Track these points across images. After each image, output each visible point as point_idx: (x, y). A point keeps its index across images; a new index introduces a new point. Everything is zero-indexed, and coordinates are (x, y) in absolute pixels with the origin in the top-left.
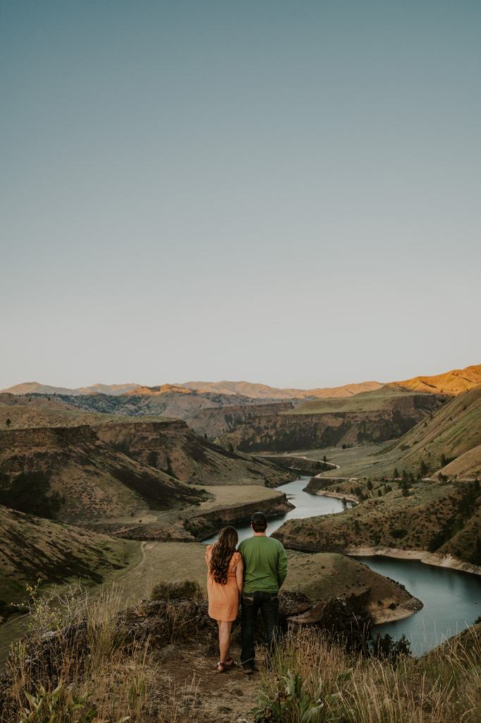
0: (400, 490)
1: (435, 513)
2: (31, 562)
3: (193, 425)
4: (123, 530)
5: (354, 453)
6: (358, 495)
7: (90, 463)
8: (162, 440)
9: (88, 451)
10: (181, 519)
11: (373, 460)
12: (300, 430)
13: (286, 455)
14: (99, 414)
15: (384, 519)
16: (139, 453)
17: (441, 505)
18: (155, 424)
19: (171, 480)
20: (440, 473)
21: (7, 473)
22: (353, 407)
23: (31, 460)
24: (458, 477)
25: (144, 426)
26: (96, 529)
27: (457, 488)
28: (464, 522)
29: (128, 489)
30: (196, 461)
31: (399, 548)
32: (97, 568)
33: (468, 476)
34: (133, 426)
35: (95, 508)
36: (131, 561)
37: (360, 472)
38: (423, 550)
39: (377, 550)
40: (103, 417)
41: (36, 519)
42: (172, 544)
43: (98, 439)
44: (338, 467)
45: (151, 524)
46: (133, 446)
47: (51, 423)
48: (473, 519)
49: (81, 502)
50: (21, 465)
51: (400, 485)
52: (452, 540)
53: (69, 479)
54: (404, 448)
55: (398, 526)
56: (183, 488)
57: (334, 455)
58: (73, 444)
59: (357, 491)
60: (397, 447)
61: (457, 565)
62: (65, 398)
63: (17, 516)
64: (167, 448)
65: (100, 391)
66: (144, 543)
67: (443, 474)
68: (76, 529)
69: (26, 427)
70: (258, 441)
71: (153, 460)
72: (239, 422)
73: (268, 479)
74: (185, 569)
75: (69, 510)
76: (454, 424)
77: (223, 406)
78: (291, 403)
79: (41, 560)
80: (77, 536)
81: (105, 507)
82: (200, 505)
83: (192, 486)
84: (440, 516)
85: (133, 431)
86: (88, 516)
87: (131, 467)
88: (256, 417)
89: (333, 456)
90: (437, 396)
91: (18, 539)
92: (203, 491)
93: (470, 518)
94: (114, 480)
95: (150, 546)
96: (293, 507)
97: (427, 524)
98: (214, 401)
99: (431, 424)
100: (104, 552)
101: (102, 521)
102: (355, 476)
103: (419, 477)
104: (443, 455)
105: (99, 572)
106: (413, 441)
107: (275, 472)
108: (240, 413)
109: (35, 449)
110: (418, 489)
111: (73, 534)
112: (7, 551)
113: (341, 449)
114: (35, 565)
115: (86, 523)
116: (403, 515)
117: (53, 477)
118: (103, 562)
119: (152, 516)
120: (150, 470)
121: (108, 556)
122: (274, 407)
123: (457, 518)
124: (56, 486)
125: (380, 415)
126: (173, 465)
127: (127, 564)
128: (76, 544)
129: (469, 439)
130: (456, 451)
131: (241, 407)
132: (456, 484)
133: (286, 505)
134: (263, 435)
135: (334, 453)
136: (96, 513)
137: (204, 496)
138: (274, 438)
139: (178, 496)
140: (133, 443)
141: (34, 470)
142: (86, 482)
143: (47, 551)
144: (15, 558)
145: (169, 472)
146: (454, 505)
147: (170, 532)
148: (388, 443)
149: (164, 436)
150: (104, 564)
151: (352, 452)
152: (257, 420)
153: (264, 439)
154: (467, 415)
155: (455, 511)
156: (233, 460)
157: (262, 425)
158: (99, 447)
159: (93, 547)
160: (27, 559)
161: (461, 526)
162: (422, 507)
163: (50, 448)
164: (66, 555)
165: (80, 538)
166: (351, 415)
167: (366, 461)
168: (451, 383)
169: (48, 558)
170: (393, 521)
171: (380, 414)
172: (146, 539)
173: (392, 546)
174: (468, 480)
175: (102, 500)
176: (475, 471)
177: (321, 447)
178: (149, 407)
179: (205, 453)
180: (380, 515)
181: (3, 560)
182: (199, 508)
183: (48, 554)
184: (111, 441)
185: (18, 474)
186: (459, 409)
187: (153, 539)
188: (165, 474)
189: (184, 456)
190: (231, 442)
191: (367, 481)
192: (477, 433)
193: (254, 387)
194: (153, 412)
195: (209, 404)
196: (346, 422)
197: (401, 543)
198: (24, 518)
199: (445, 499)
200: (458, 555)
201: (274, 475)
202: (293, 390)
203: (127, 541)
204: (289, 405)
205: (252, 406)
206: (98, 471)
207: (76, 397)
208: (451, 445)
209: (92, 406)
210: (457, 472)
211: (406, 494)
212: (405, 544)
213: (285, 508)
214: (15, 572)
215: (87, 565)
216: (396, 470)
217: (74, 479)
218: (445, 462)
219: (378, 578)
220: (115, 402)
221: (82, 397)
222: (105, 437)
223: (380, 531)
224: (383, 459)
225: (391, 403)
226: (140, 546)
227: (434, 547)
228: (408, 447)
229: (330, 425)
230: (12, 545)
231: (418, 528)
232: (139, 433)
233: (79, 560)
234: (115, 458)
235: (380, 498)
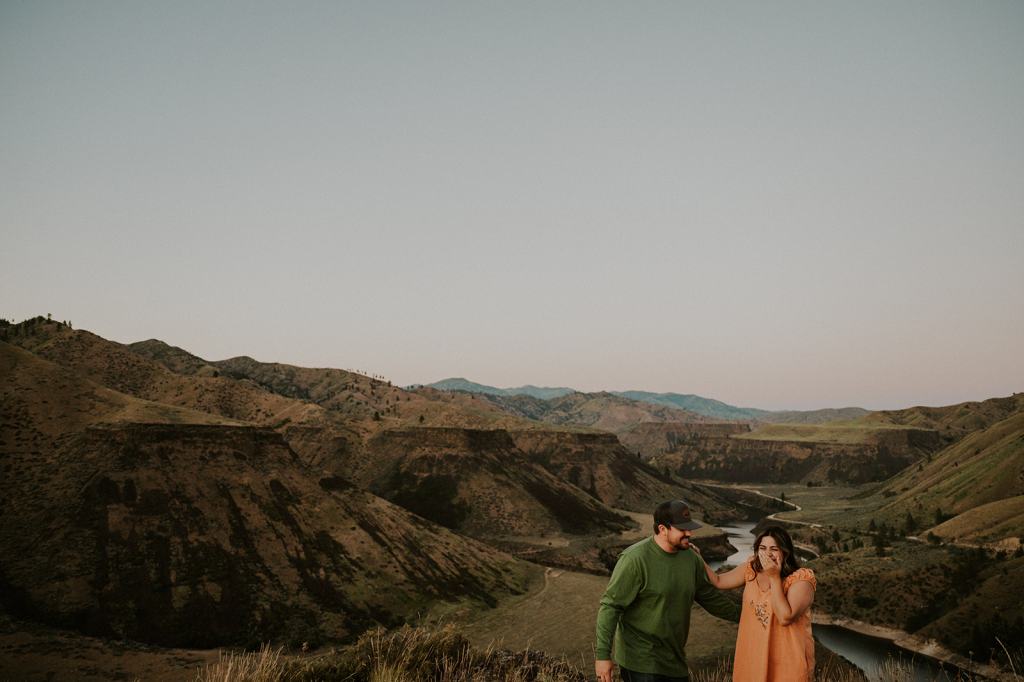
0: (874, 548)
1: (919, 583)
2: (423, 573)
4: (530, 551)
5: (820, 494)
6: (819, 546)
7: (503, 472)
8: (588, 455)
10: (596, 547)
11: (846, 505)
12: (755, 458)
13: (735, 486)
15: (848, 581)
16: (559, 467)
17: (928, 574)
18: (580, 436)
19: (591, 501)
20: (931, 533)
21: (416, 474)
22: (826, 437)
23: (440, 462)
24: (956, 541)
25: (568, 436)
26: (502, 546)
27: (953, 555)
28: (959, 600)
29: (540, 506)
30: (624, 482)
31: (864, 621)
32: (492, 590)
33: (970, 541)
34: (556, 435)
35: (502, 523)
36: (531, 587)
37: (826, 518)
38: (898, 628)
39: (835, 619)
40: (525, 423)
41: (435, 527)
42: (581, 575)
43: (514, 446)
44: (799, 509)
45: (561, 548)
46: (554, 458)
47: (469, 423)
48: (972, 598)
49: (488, 514)
50: (430, 466)
51: (875, 540)
52: (938, 621)
53: (477, 487)
54: (888, 494)
55: (865, 593)
56: (606, 512)
57: (796, 493)
58: (487, 449)
59: (819, 542)
60: (880, 492)
61: (943, 655)
62: (491, 398)
63: (415, 521)
64: (591, 463)
65: (529, 393)
66: (550, 569)
67: (936, 533)
68: (476, 543)
69: (439, 426)
70: (703, 466)
71: (574, 476)
72: (682, 442)
73: (708, 512)
74: (590, 607)
75: (474, 521)
76: (959, 471)
77: (667, 422)
78: (748, 426)
79: (434, 573)
80: (476, 551)
81: (513, 522)
82: (621, 534)
83: (616, 511)
84: (924, 587)
85: (555, 441)
86: (495, 530)
87: (547, 481)
88: (702, 438)
89: (794, 495)
90: (942, 433)
91: (413, 546)
92: (628, 518)
93: (967, 597)
94: (526, 493)
95: (555, 574)
96: (735, 551)
97: (906, 595)
98: (656, 414)
99: (929, 468)
100: (503, 573)
101: (508, 538)
102: (819, 522)
103: (903, 534)
104: (939, 510)
105: (493, 595)
106: (900, 487)
107: (719, 506)
108: (685, 431)
109: (446, 451)
110: (898, 550)
111: (472, 548)
112: (400, 558)
113: (806, 487)
114: (426, 576)
115: (490, 538)
116: (874, 579)
117: (462, 483)
118: (500, 585)
119: (563, 539)
120: (569, 487)
121: (507, 578)
122: (727, 428)
123: (950, 593)
124: (465, 492)
125: (860, 451)
126: (596, 483)
127: (527, 590)
128: (473, 560)
129: (978, 493)
130: (958, 507)
131: (687, 425)
132: (952, 549)
133: (726, 546)
134: (709, 459)
135: (796, 490)
136: (503, 528)
137: (628, 523)
138: (722, 465)
139: (597, 520)
140: (554, 454)
141: (443, 473)
142: (496, 493)
143: (442, 563)
144: (409, 567)
145: (592, 492)
146: (946, 575)
147: (582, 560)
148: (868, 486)
149: (590, 449)
150: (500, 587)
151: (819, 492)
152: (703, 442)
153: (709, 465)
154: (978, 461)
155: (948, 584)
156: (667, 486)
157: (708, 448)
158: (514, 455)
159: (494, 566)
160: (419, 569)
161: (955, 605)
162: (901, 572)
163: (461, 451)
164: (460, 570)
165: (480, 555)
166: (822, 447)
167: (835, 506)
168: (962, 418)
169: (442, 572)
170: (860, 585)
171: (861, 448)
172: (553, 565)
173: (856, 616)
174: (970, 546)
175: (511, 515)
176: (982, 535)
177: (781, 482)
178: (581, 416)
179: (636, 474)
180: (843, 575)
181: (395, 567)
182: (619, 537)
183: (443, 567)
184: (530, 451)
185: (426, 475)
186: (969, 452)
187: (562, 566)
188: (586, 494)
189: (611, 475)
190: (671, 464)
191: (833, 530)
192: (990, 487)
193: (706, 401)
194: (585, 421)
195: (649, 419)
196: (815, 454)
197: (868, 615)
198: (422, 523)
199: (934, 567)
200: (945, 642)
201: (717, 509)
202: (754, 410)
203: (531, 564)
204: (745, 427)
205: (700, 425)
206: (510, 482)
207: (502, 398)
208: (951, 498)
209: (518, 409)
210: (956, 534)
211: (881, 553)
212: (873, 617)
213: (725, 550)
214: (406, 581)
215: (483, 586)
216: (872, 523)
217: (483, 488)
218: (941, 518)
220: (545, 406)
221: (510, 398)
222: (524, 445)
223: (841, 596)
224: (858, 505)
225: (876, 436)
226: (544, 571)
227: (912, 627)
228: (894, 494)
229: (794, 455)
230: (406, 552)
231: (892, 599)
232: (562, 444)
233: (475, 579)
234: (531, 470)
235: (846, 554)
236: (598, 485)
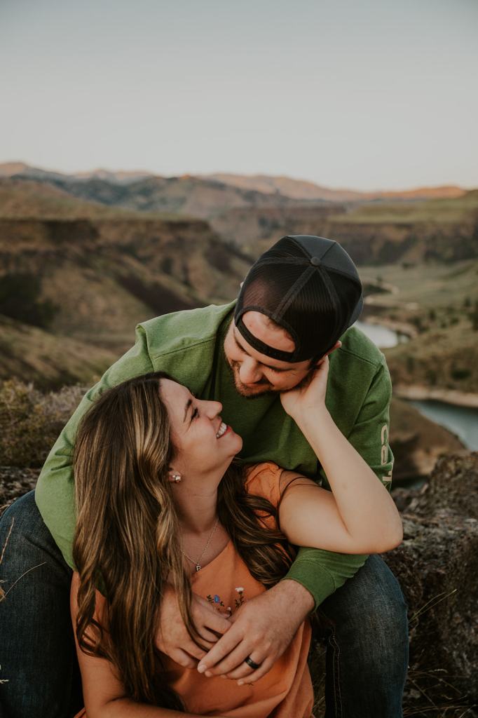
0: (470, 324)
3: (219, 227)
5: (416, 276)
6: (416, 326)
7: (91, 267)
9: (87, 251)
11: (439, 285)
12: (352, 241)
14: (102, 206)
15: (445, 357)
16: (150, 258)
18: (170, 223)
19: (188, 293)
22: (423, 217)
23: (18, 258)
25: (157, 224)
26: (97, 344)
29: (136, 301)
30: (220, 272)
31: (458, 391)
34: (143, 224)
37: (422, 298)
39: (431, 392)
40: (106, 210)
41: (25, 328)
43: (99, 237)
44: (395, 291)
46: (144, 248)
47: (43, 212)
50: (6, 262)
51: (471, 316)
53: (64, 284)
55: (461, 366)
57: (391, 275)
58: (69, 241)
59: (416, 322)
60: (473, 271)
62: (60, 184)
64: (184, 253)
65: (102, 177)
68: (72, 342)
69: (9, 216)
71: (166, 267)
72: (276, 227)
77: (259, 206)
78: (343, 207)
85: (143, 230)
87: (139, 275)
89: (390, 277)
94: (119, 288)
98: (246, 198)
101: (105, 336)
108: (279, 216)
109: (23, 245)
113: (401, 269)
115: (86, 336)
116: (469, 354)
117: (45, 280)
120: (164, 280)
122: (322, 211)
124: (49, 291)
126: (190, 274)
128: (72, 360)
131: (279, 209)
135: (392, 272)
140: (143, 244)
141: (22, 270)
143: (39, 365)
145: (187, 283)
148: (461, 265)
149: (181, 238)
151: (415, 274)
158: (100, 248)
166: (419, 228)
167: (430, 286)
169: (40, 374)
170: (455, 360)
171: (456, 227)
173: (450, 387)
175: (105, 312)
177: (376, 265)
179: (231, 263)
180: (441, 351)
183: (40, 369)
188: (182, 286)
189: (205, 265)
191: (429, 309)
193: (297, 183)
195: (239, 202)
196: (411, 236)
197: (462, 386)
198: (10, 325)
202: (347, 190)
204: (340, 209)
205: (294, 209)
206: (100, 276)
207: (72, 184)
209: (93, 196)
212: (467, 387)
216: (467, 300)
217: (71, 285)
219: (428, 424)
220: (121, 192)
221: (81, 184)
222: (109, 235)
224: (453, 284)
225: (473, 214)
229: (391, 237)
232: (150, 234)
234: (120, 263)
235: (442, 332)
236: (193, 276)
